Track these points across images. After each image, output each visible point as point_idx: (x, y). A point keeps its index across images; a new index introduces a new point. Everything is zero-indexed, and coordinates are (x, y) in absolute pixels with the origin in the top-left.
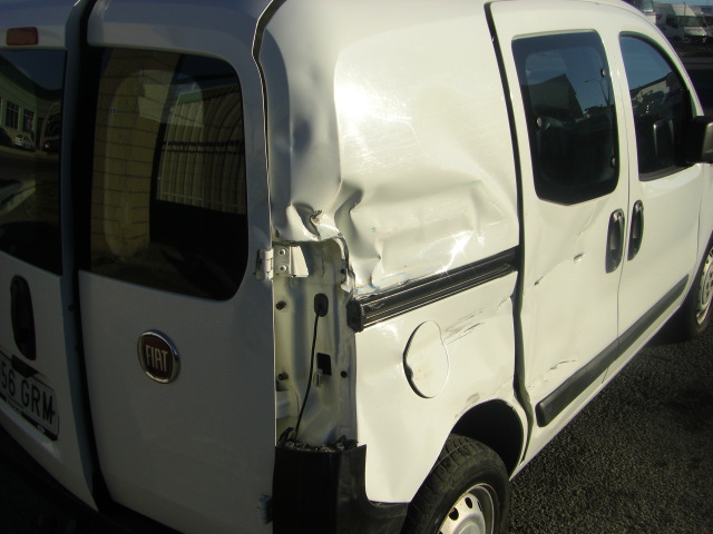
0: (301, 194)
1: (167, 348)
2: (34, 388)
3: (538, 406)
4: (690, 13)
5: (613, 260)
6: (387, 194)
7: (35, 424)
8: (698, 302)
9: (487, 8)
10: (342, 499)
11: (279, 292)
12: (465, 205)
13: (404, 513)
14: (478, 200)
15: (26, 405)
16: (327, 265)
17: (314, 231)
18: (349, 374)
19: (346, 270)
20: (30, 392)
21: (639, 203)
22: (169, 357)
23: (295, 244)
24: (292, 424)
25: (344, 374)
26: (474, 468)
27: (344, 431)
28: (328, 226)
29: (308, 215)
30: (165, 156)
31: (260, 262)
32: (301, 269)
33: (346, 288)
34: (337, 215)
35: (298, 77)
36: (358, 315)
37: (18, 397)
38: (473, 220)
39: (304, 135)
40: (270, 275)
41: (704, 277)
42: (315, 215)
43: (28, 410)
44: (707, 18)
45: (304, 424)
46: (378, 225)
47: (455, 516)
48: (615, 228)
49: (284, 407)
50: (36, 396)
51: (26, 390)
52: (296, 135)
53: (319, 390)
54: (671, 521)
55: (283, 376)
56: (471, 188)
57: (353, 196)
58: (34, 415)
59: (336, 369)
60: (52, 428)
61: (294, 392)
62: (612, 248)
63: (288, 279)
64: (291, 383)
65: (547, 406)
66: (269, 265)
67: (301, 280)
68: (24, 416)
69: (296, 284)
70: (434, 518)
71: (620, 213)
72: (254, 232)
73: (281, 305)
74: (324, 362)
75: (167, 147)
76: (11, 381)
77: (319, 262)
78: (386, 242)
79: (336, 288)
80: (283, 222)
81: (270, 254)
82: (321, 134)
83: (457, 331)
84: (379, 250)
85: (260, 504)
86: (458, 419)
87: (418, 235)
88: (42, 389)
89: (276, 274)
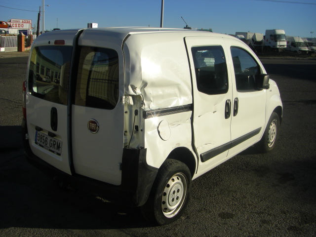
0: (132, 83)
1: (96, 123)
2: (54, 141)
3: (201, 155)
4: (301, 41)
5: (227, 115)
6: (155, 85)
7: (53, 152)
8: (268, 139)
9: (184, 38)
10: (140, 162)
11: (126, 109)
12: (176, 90)
13: (157, 171)
14: (179, 89)
15: (51, 147)
16: (138, 102)
17: (135, 92)
18: (143, 130)
19: (143, 103)
20: (52, 143)
21: (237, 98)
22: (96, 126)
23: (130, 95)
24: (128, 144)
25: (142, 130)
26: (179, 167)
27: (141, 145)
28: (138, 92)
29: (134, 88)
30: (91, 82)
31: (121, 99)
32: (132, 103)
33: (143, 108)
34: (141, 89)
35: (132, 54)
36: (146, 115)
37: (48, 145)
38: (178, 95)
39: (133, 69)
40: (124, 103)
41: (270, 131)
42: (135, 88)
43: (51, 149)
44: (309, 43)
45: (131, 144)
46: (151, 93)
47: (173, 180)
48: (228, 105)
49: (126, 140)
50: (55, 143)
51: (51, 142)
52: (131, 68)
53: (135, 135)
54: (246, 198)
55: (126, 132)
56: (178, 86)
57: (145, 84)
58: (53, 150)
59: (140, 129)
60: (59, 152)
61: (129, 136)
62: (227, 111)
63: (128, 105)
64: (128, 134)
65: (204, 155)
66: (124, 100)
67: (131, 106)
68: (50, 150)
69: (130, 106)
70: (166, 178)
71: (229, 100)
72: (120, 91)
73: (126, 112)
74: (137, 127)
75: (91, 80)
76: (46, 141)
77: (136, 101)
78: (153, 97)
79: (140, 108)
80: (128, 89)
81: (124, 97)
82: (137, 68)
83: (174, 125)
84: (152, 99)
85: (119, 165)
86: (173, 149)
87: (162, 97)
88: (56, 141)
89: (125, 103)
